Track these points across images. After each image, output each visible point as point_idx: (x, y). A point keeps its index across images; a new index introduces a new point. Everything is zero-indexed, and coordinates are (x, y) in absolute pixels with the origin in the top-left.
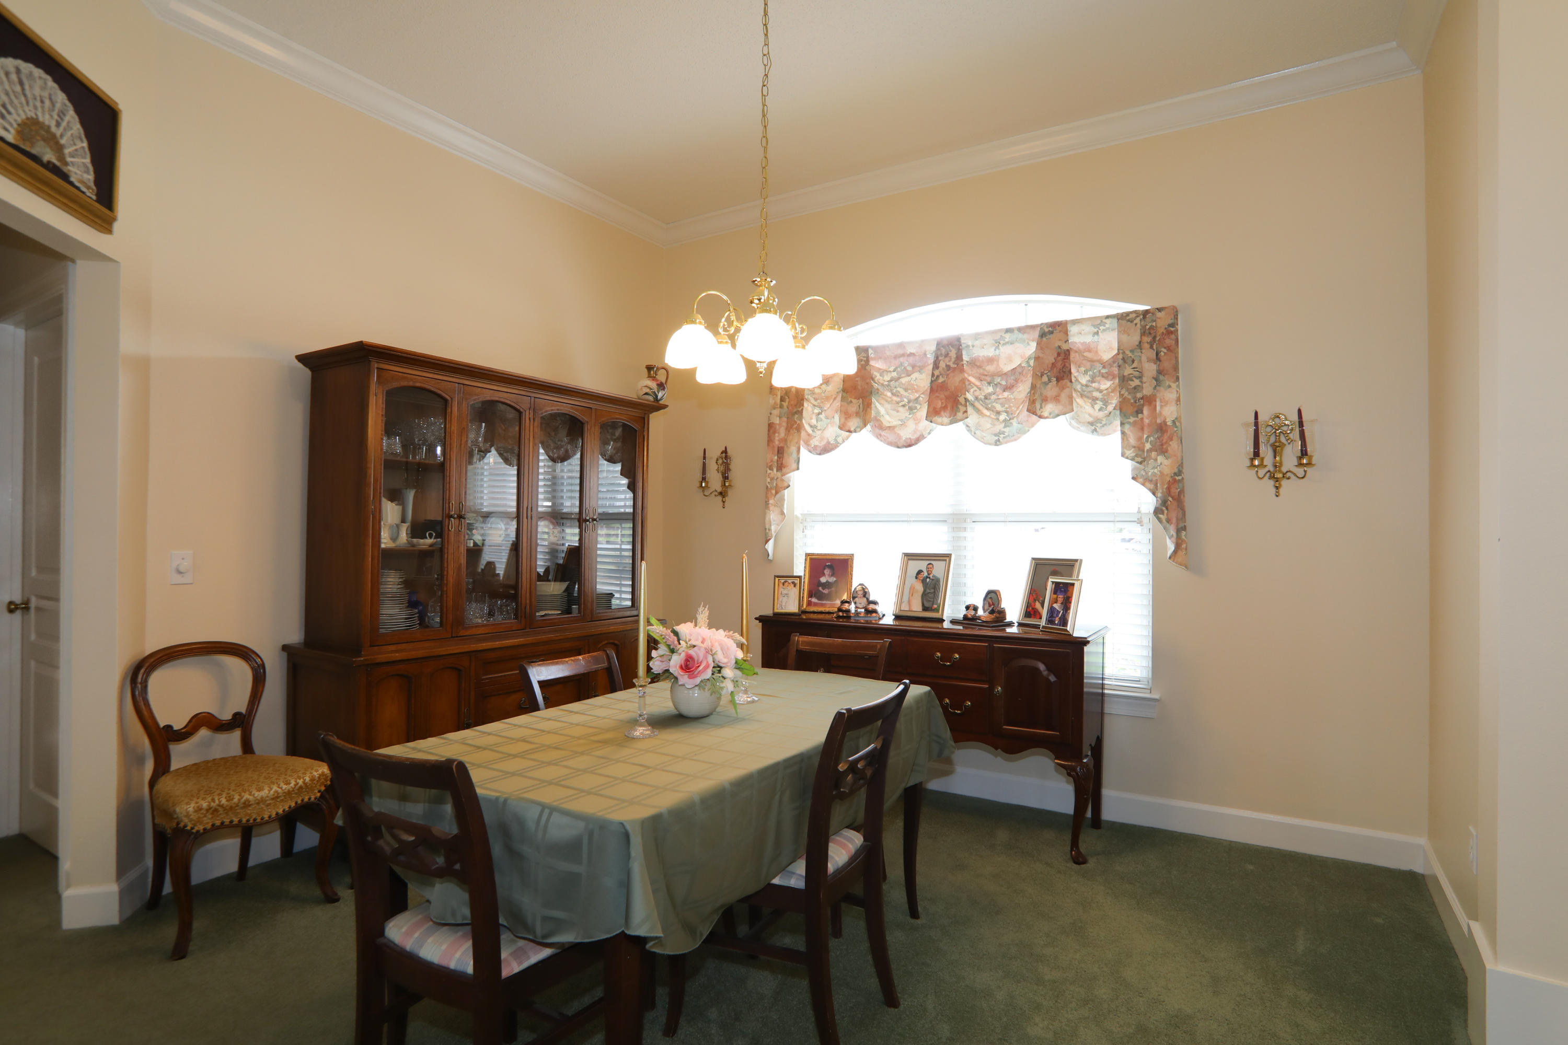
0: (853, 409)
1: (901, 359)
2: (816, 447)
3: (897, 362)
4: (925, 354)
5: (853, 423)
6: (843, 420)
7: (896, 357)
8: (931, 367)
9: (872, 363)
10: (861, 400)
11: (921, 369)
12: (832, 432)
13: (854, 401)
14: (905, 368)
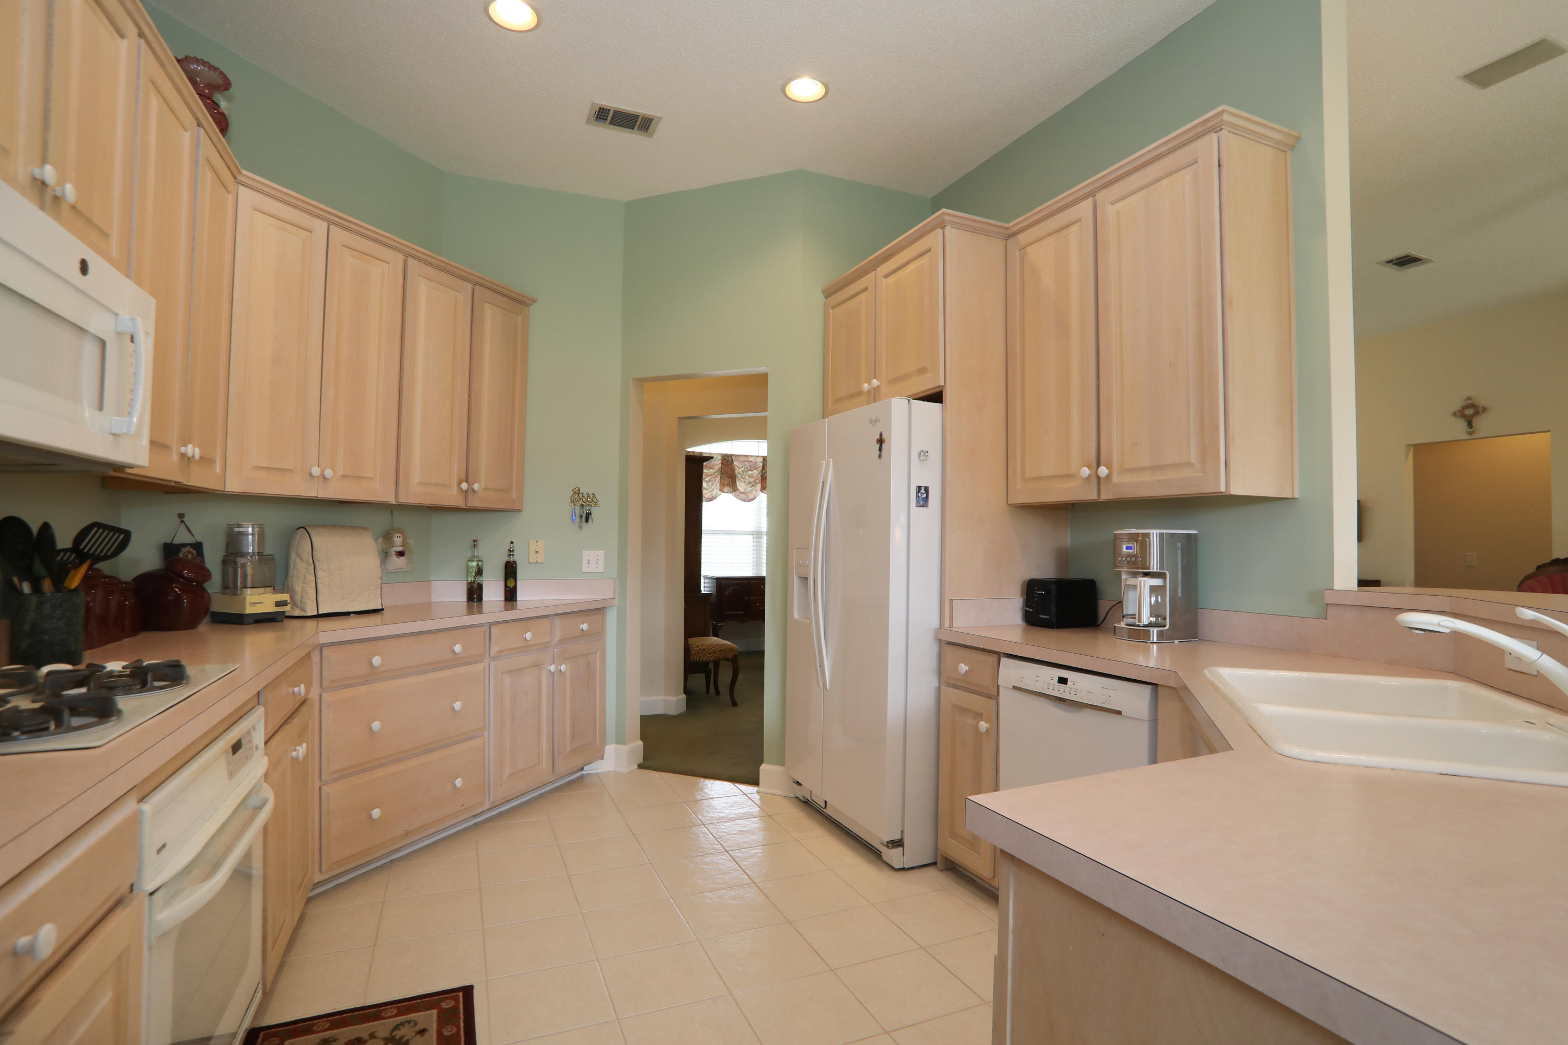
0: (726, 482)
1: (746, 463)
2: (708, 498)
3: (744, 463)
4: (757, 462)
5: (726, 489)
6: (721, 487)
7: (743, 462)
8: (761, 469)
9: (734, 463)
10: (730, 479)
11: (756, 469)
12: (716, 491)
13: (726, 479)
14: (747, 467)
